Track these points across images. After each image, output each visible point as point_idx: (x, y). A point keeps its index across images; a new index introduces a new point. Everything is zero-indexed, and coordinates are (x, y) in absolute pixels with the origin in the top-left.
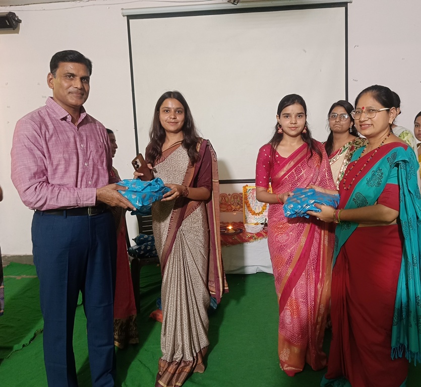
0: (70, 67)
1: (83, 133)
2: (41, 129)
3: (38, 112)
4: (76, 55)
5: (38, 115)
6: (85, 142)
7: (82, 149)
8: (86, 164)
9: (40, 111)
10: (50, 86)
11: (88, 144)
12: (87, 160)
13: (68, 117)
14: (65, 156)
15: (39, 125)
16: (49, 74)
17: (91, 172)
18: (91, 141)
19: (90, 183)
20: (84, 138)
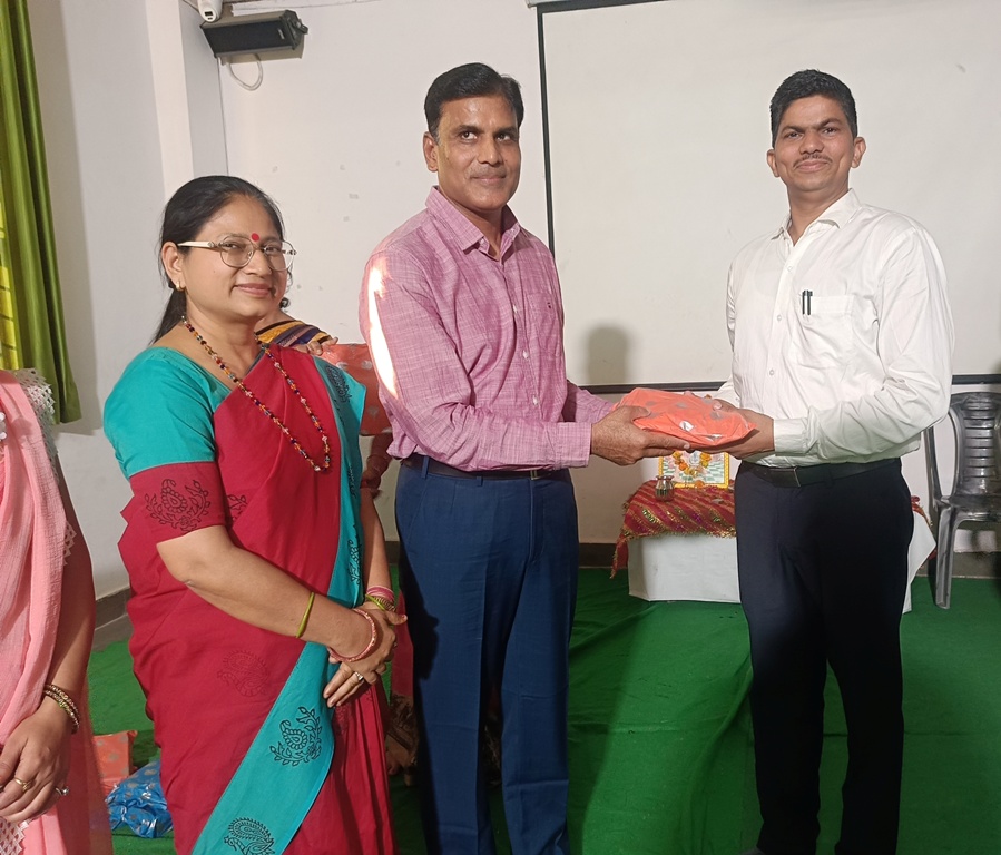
1: (514, 274)
3: (418, 232)
5: (419, 240)
6: (520, 299)
8: (525, 355)
9: (420, 228)
10: (429, 166)
11: (526, 302)
12: (525, 344)
13: (482, 241)
16: (426, 137)
17: (537, 373)
18: (532, 293)
19: (535, 401)
20: (518, 289)
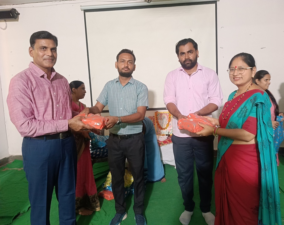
0: (43, 42)
1: (54, 85)
2: (28, 84)
4: (47, 34)
5: (25, 75)
6: (56, 91)
7: (54, 95)
8: (58, 106)
9: (26, 72)
10: (31, 56)
11: (58, 92)
12: (58, 103)
13: (45, 75)
14: (44, 101)
15: (26, 82)
16: (30, 48)
17: (61, 110)
18: (60, 90)
19: (61, 118)
20: (55, 88)
